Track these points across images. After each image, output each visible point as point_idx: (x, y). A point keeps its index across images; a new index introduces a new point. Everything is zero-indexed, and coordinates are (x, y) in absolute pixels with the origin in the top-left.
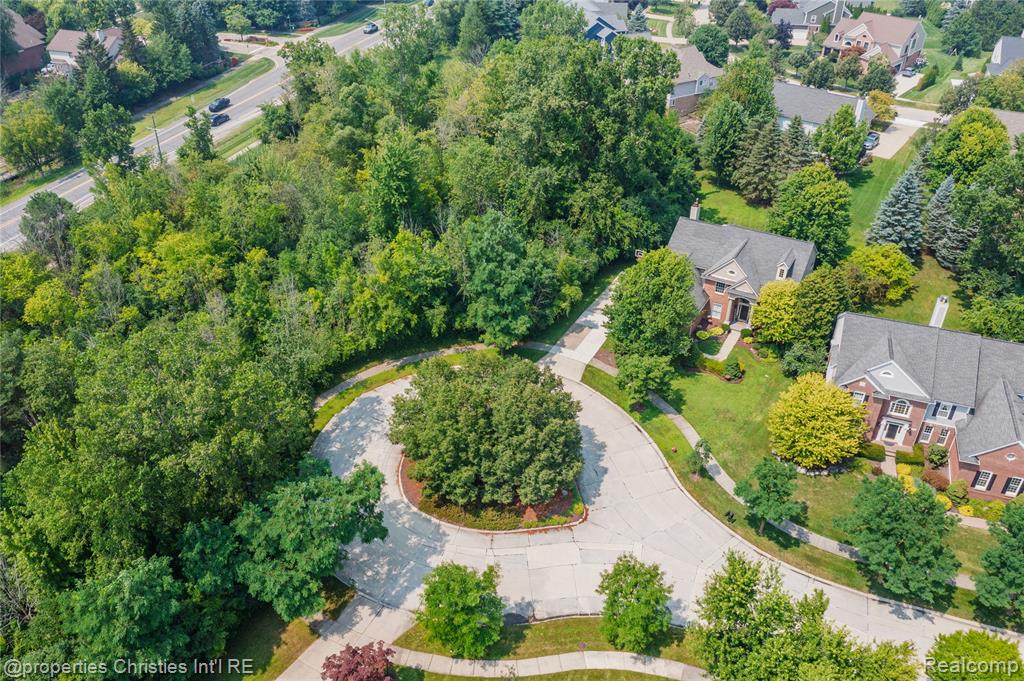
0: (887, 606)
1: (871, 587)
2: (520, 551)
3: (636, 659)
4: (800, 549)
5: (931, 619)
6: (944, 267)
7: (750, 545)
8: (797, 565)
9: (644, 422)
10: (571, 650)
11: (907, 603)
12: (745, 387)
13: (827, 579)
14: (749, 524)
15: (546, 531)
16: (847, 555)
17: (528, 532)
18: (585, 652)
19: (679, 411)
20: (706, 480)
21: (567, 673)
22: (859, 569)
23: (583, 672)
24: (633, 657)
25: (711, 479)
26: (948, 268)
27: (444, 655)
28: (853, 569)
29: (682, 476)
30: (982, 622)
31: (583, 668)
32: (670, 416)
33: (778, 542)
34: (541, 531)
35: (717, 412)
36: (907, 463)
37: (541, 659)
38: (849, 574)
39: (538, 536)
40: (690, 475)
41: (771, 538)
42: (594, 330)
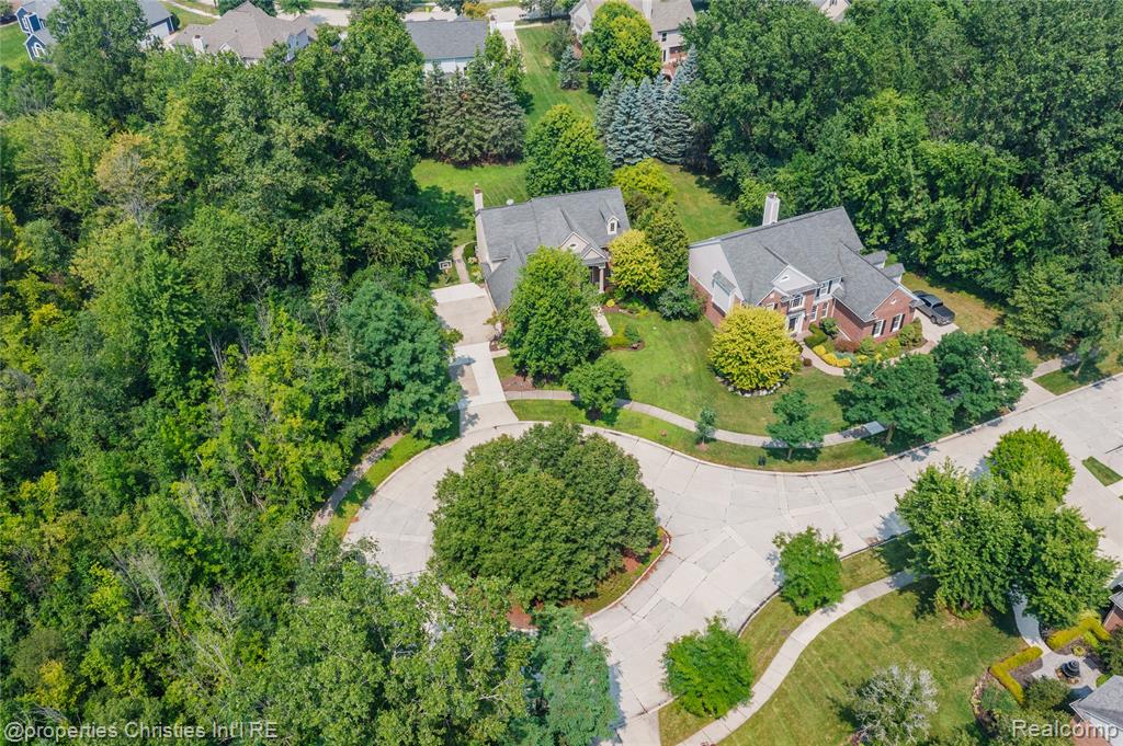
0: (905, 458)
1: (887, 451)
2: (656, 599)
3: (825, 612)
4: (824, 455)
5: (934, 449)
6: (670, 164)
7: (792, 474)
8: (833, 468)
9: (613, 425)
10: (782, 642)
11: (915, 447)
12: (652, 348)
13: (859, 464)
14: (776, 458)
15: (654, 567)
16: (851, 439)
17: (642, 579)
18: (792, 635)
19: (629, 399)
20: (712, 444)
21: (800, 659)
22: (868, 443)
23: (807, 649)
24: (822, 613)
25: (714, 440)
26: (675, 163)
27: (709, 723)
28: (864, 445)
29: (691, 452)
30: (959, 431)
31: (804, 648)
32: (625, 407)
33: (806, 459)
34: (651, 571)
35: (657, 381)
36: (819, 344)
37: (773, 665)
38: (868, 452)
39: (654, 576)
40: (697, 447)
41: (799, 460)
42: (473, 365)
